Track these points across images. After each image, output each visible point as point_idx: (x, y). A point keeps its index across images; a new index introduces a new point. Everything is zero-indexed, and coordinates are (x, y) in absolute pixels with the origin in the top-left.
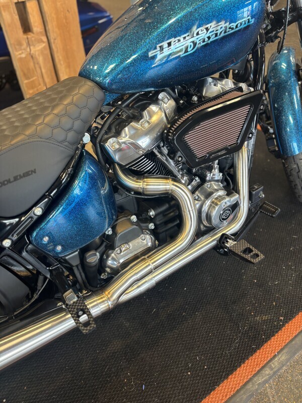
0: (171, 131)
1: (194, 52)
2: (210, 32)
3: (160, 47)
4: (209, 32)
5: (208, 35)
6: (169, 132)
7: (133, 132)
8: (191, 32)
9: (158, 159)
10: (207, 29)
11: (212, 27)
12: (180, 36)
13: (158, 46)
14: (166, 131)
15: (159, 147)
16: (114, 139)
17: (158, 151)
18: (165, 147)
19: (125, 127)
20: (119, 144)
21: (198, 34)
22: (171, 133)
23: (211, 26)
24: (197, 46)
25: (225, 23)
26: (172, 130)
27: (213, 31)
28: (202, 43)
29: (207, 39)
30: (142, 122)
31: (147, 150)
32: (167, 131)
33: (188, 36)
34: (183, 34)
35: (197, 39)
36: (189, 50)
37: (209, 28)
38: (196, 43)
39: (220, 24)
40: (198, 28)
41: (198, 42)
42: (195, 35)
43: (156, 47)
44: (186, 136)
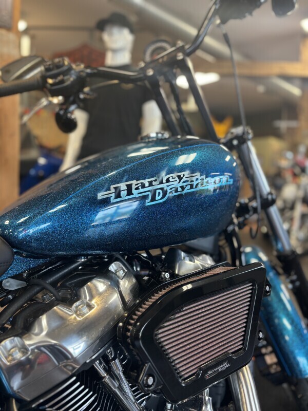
0: (132, 322)
1: (164, 202)
2: (184, 182)
3: (116, 188)
4: (182, 181)
5: (181, 184)
6: (127, 323)
7: (55, 324)
8: (158, 177)
9: (105, 385)
10: (180, 178)
11: (185, 177)
12: (144, 179)
13: (112, 187)
14: (121, 324)
15: (105, 359)
16: (17, 339)
17: (105, 369)
18: (117, 361)
19: (42, 314)
20: (24, 349)
21: (168, 181)
22: (131, 324)
23: (184, 175)
24: (168, 195)
25: (201, 175)
26: (133, 319)
27: (187, 181)
28: (174, 192)
29: (180, 189)
30: (77, 307)
31: (82, 362)
32: (124, 323)
33: (155, 181)
34: (148, 178)
35: (168, 186)
36: (157, 198)
37: (182, 176)
38: (167, 191)
39: (194, 175)
40: (168, 174)
41: (169, 191)
42: (164, 181)
43: (110, 188)
44: (160, 331)
